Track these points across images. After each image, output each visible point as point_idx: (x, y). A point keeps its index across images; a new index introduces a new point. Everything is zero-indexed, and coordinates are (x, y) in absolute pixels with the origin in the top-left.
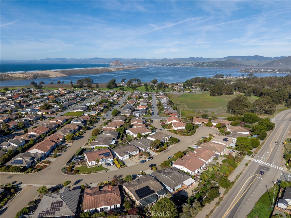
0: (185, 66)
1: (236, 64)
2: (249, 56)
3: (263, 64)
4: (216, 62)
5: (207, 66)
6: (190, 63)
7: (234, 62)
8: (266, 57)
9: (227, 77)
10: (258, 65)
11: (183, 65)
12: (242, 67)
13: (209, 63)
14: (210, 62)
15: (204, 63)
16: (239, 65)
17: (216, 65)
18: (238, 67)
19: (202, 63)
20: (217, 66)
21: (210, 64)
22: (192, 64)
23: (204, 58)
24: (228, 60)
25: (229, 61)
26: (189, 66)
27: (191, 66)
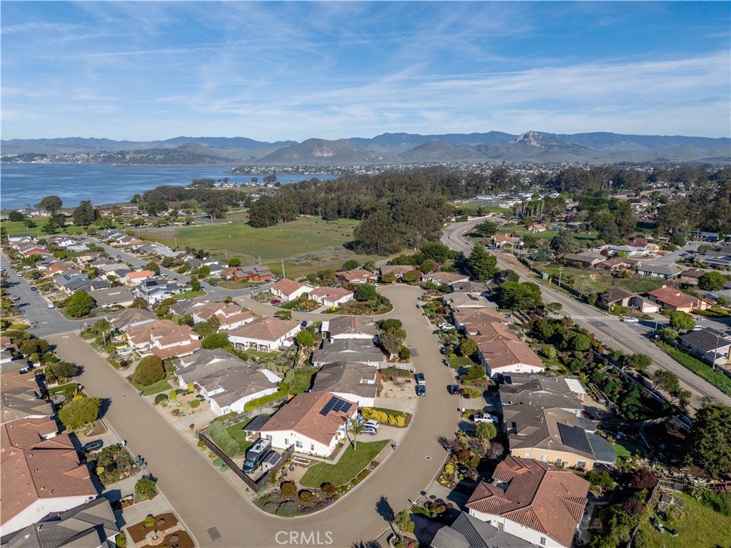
0: (66, 161)
1: (207, 156)
2: (224, 139)
3: (261, 157)
4: (156, 151)
5: (134, 160)
6: (81, 153)
7: (199, 152)
8: (260, 142)
9: (222, 186)
10: (252, 157)
11: (61, 159)
12: (222, 162)
13: (136, 152)
14: (140, 152)
15: (122, 153)
16: (213, 158)
17: (160, 159)
18: (214, 162)
19: (117, 154)
20: (162, 162)
21: (141, 155)
22: (88, 154)
23: (110, 139)
24: (184, 147)
25: (188, 149)
26: (80, 162)
27: (88, 160)
